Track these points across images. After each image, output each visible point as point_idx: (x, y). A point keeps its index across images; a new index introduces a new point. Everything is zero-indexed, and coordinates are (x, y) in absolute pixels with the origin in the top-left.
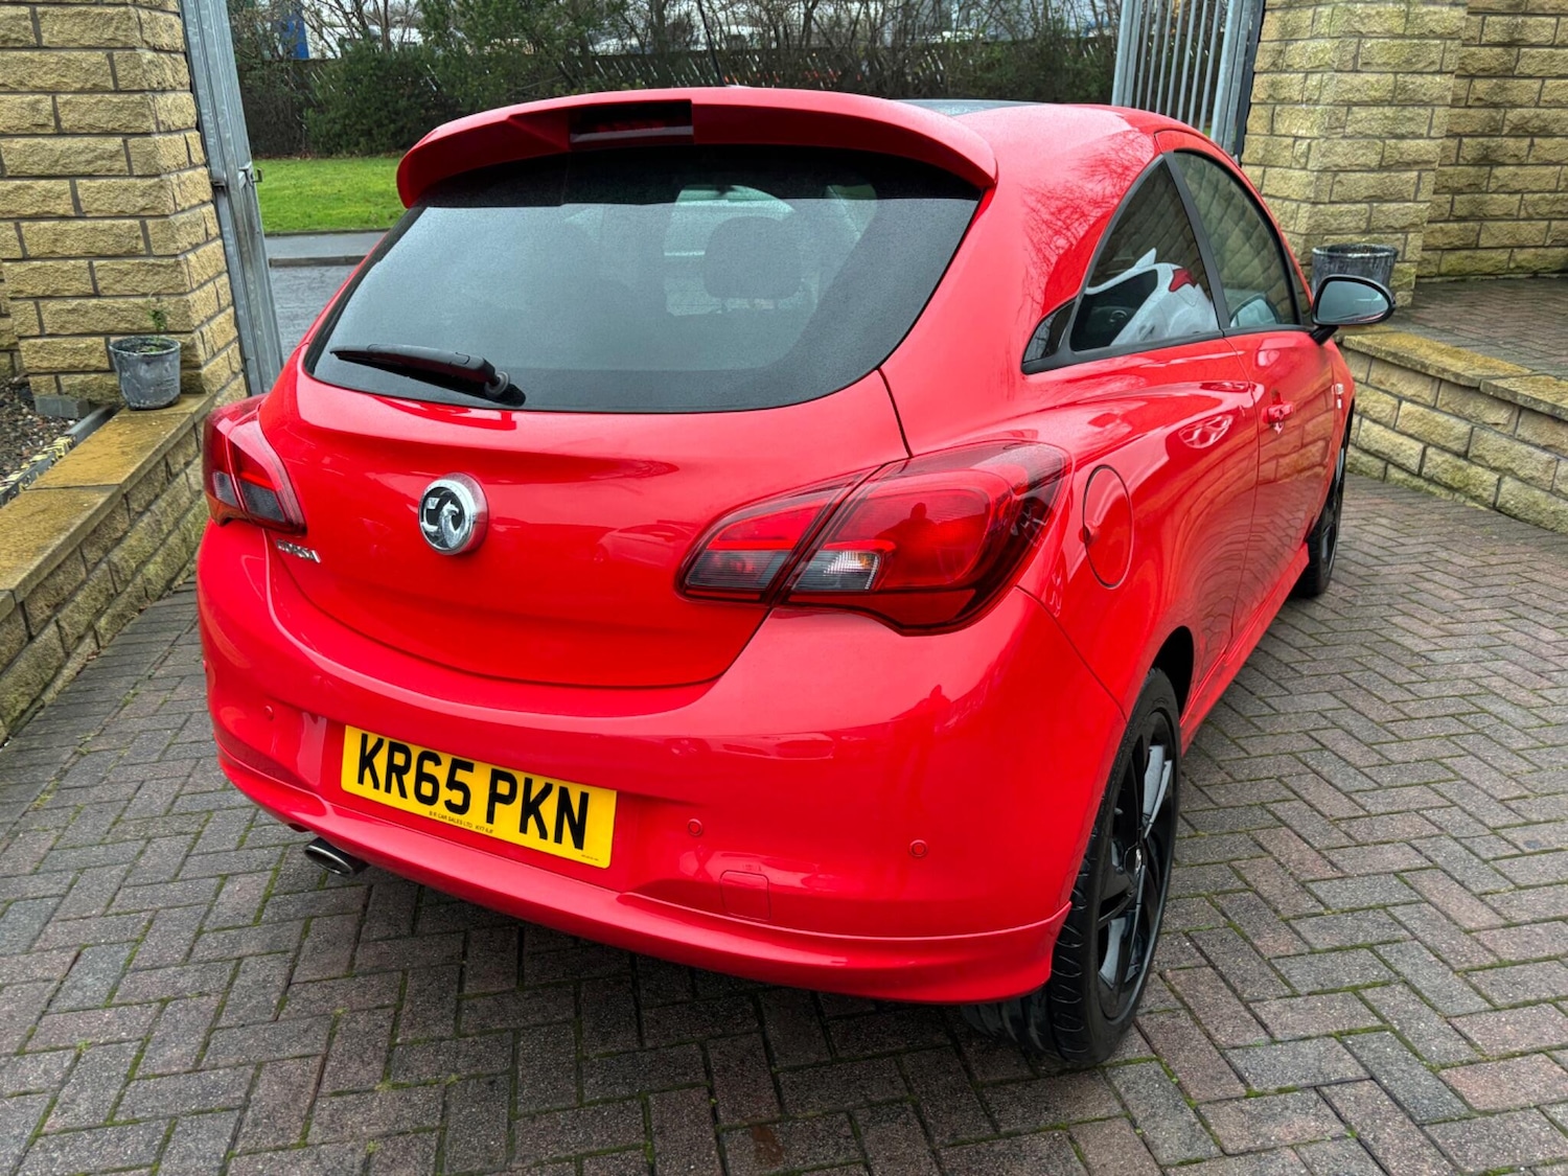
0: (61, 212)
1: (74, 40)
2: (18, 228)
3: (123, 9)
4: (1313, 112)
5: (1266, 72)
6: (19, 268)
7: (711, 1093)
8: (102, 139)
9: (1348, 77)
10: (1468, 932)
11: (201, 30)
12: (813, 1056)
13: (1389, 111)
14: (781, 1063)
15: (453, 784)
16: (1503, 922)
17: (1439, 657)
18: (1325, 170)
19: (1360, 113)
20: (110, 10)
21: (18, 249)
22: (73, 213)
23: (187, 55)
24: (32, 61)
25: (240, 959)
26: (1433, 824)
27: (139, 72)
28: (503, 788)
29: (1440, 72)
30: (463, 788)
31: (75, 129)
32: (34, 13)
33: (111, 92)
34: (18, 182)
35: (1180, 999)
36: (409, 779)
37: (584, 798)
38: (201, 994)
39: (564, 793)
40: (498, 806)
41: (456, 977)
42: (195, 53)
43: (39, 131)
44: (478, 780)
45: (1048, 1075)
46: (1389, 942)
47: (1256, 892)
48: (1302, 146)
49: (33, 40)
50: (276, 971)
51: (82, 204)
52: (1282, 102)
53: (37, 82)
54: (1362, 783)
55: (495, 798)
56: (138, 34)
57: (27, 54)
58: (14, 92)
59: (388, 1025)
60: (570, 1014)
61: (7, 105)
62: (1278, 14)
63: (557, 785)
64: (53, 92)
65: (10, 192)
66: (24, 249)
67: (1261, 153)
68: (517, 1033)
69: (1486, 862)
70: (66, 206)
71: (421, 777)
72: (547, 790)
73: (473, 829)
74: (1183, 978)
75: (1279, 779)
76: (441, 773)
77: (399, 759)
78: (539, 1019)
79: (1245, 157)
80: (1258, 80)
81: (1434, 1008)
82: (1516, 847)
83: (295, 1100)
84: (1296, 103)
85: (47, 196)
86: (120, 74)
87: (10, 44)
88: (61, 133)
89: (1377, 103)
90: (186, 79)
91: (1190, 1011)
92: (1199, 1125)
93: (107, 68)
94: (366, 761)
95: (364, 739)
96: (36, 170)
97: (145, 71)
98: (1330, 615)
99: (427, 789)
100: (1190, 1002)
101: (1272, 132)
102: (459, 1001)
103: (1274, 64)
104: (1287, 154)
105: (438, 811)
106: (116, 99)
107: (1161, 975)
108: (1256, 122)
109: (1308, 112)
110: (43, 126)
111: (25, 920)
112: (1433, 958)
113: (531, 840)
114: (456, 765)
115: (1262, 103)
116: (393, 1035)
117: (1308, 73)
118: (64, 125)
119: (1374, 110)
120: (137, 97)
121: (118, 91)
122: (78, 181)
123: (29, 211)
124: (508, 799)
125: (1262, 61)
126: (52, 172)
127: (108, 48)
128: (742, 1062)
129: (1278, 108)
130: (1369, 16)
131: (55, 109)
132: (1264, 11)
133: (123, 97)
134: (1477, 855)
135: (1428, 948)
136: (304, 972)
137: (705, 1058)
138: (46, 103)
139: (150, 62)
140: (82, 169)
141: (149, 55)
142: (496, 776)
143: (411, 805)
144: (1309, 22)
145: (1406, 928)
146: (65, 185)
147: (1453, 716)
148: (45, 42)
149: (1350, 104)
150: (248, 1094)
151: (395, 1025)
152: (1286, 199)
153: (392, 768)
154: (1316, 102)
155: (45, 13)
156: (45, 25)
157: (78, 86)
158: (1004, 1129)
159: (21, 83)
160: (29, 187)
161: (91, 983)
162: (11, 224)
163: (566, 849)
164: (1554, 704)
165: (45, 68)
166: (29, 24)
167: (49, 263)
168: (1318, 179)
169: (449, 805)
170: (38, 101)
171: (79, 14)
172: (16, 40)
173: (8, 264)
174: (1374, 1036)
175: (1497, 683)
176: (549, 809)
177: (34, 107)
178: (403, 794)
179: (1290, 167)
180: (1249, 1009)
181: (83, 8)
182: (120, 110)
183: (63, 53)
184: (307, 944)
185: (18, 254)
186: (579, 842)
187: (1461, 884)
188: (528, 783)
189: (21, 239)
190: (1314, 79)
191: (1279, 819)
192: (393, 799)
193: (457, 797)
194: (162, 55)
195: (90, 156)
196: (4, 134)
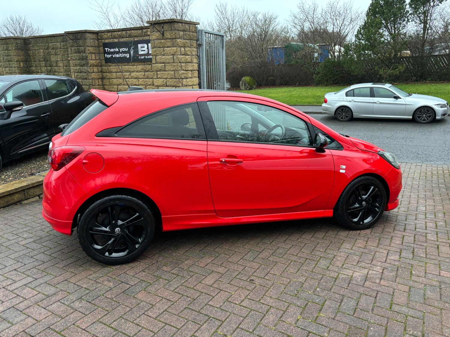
1: (170, 69)
8: (172, 87)
16: (210, 285)
20: (175, 64)
23: (199, 71)
26: (243, 269)
32: (165, 65)
46: (183, 277)
49: (164, 70)
53: (164, 77)
56: (180, 68)
57: (163, 72)
58: (161, 79)
61: (160, 81)
64: (166, 79)
86: (176, 75)
90: (197, 76)
93: (174, 74)
97: (180, 75)
106: (175, 80)
110: (164, 85)
112: (183, 281)
118: (167, 84)
121: (175, 79)
127: (174, 71)
134: (236, 276)
141: (183, 72)
148: (166, 70)
156: (166, 67)
157: (170, 78)
165: (165, 74)
166: (164, 67)
172: (162, 70)
177: (163, 81)
181: (172, 64)
183: (168, 72)
187: (220, 278)
194: (188, 71)
196: (159, 86)
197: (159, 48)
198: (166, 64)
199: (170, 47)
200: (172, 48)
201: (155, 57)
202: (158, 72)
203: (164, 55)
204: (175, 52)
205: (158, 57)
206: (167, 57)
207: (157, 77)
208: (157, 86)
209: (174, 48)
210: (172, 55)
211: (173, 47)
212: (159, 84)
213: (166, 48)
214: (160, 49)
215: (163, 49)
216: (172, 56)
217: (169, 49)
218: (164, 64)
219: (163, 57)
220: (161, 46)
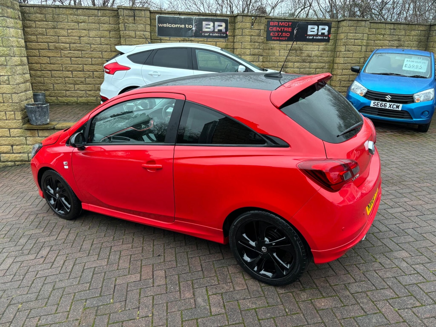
4: (5, 68)
9: (13, 58)
13: (21, 67)
19: (18, 68)
29: (25, 56)
89: (19, 65)
190: (2, 59)
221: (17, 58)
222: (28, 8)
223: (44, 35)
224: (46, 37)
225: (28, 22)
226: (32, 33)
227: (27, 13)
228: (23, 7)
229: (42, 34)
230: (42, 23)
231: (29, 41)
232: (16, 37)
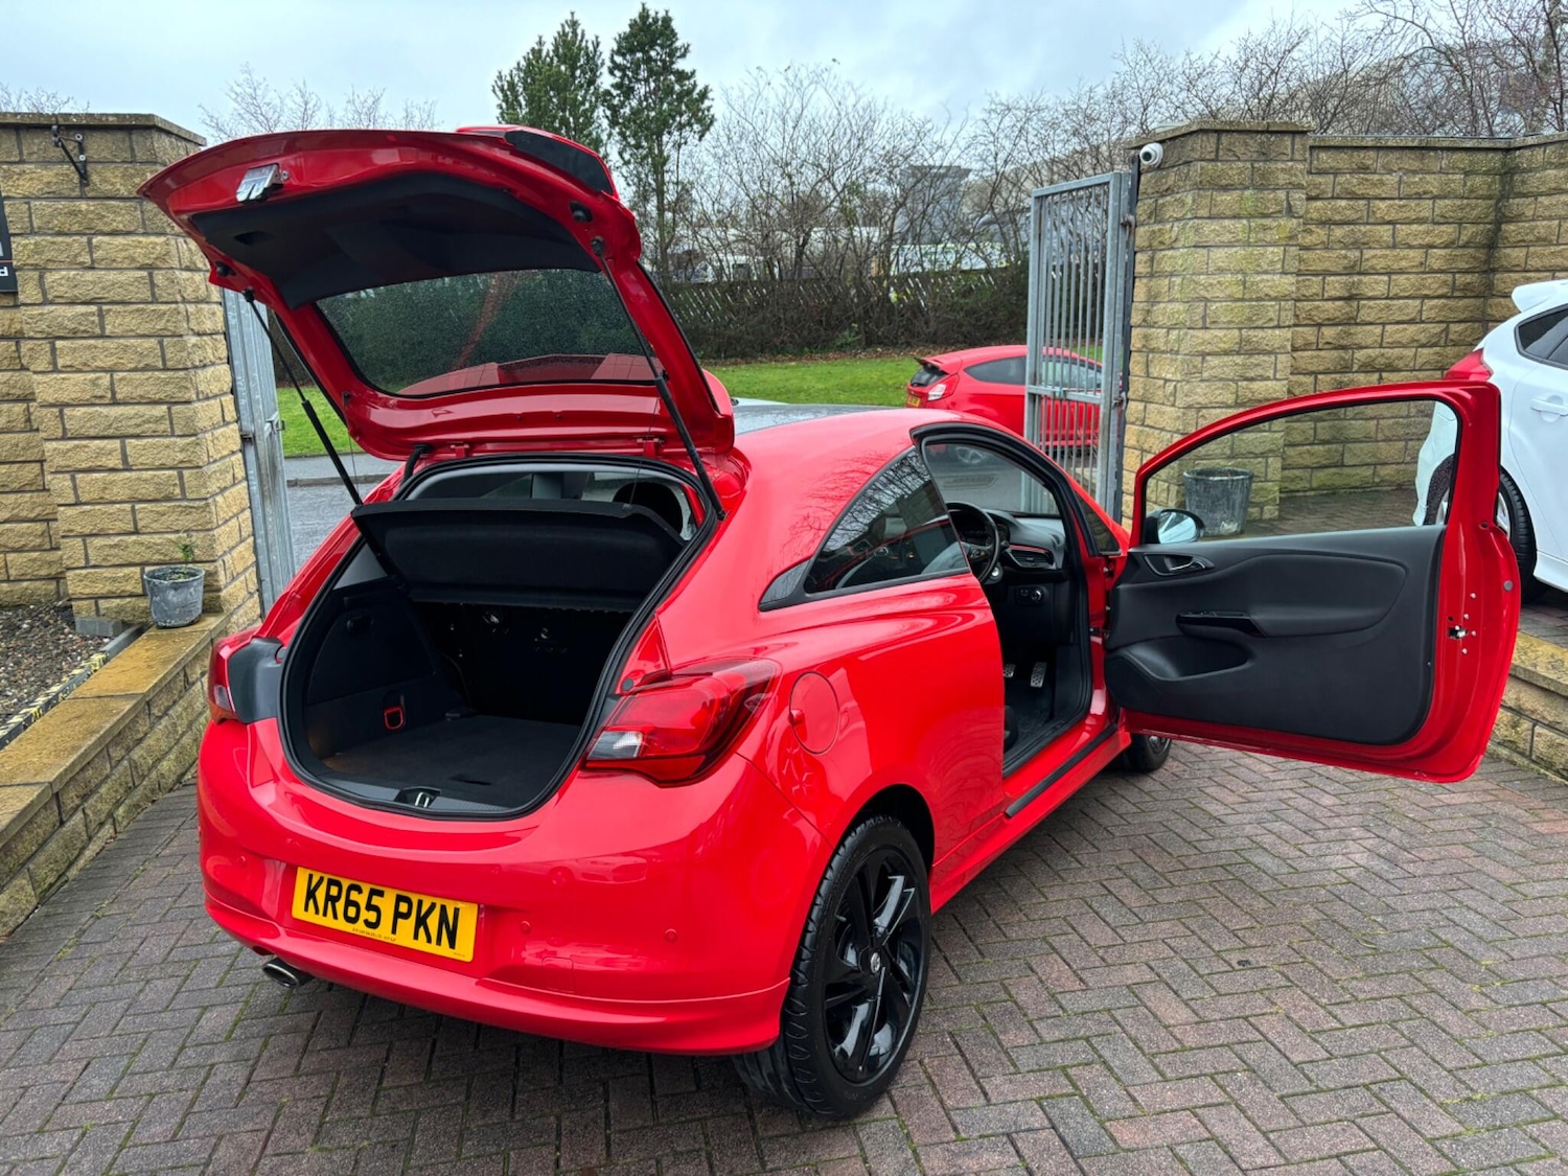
0: (111, 466)
1: (132, 330)
2: (73, 479)
3: (173, 306)
4: (1176, 360)
5: (1139, 326)
6: (71, 511)
7: (558, 1149)
8: (149, 407)
9: (1200, 333)
10: (1166, 1027)
11: (239, 315)
12: (640, 1123)
13: (1239, 359)
14: (615, 1127)
15: (370, 907)
16: (1197, 1019)
17: (1230, 820)
18: (1190, 407)
19: (1213, 361)
20: (163, 307)
21: (72, 496)
22: (121, 467)
23: (226, 335)
24: (96, 347)
25: (212, 1066)
26: (1172, 949)
27: (184, 354)
28: (403, 907)
29: (1278, 327)
30: (377, 909)
31: (128, 400)
32: (100, 310)
33: (160, 370)
34: (76, 442)
35: (929, 1078)
36: (340, 905)
37: (457, 911)
38: (180, 1090)
39: (443, 908)
40: (400, 921)
41: (378, 1075)
42: (234, 333)
43: (97, 401)
44: (386, 903)
45: (813, 1130)
46: (1103, 1035)
47: (1016, 1003)
48: (1170, 387)
49: (98, 331)
50: (239, 1074)
51: (130, 460)
52: (1152, 351)
53: (99, 363)
54: (1129, 920)
55: (398, 915)
56: (185, 325)
57: (92, 342)
58: (79, 371)
59: (320, 1109)
60: (462, 1098)
61: (72, 381)
62: (1145, 281)
63: (439, 902)
64: (111, 371)
65: (69, 450)
66: (77, 496)
67: (1142, 391)
68: (418, 1113)
69: (1201, 976)
70: (114, 461)
71: (349, 903)
72: (433, 906)
73: (382, 939)
74: (936, 1063)
75: (1065, 919)
76: (362, 899)
77: (334, 891)
78: (437, 1102)
79: (1130, 394)
80: (1135, 332)
81: (1118, 1079)
82: (1230, 965)
83: (245, 1159)
84: (1163, 352)
85: (100, 453)
86: (168, 356)
87: (79, 335)
88: (115, 403)
89: (1226, 353)
90: (224, 354)
91: (933, 1085)
92: (913, 1160)
93: (158, 351)
94: (311, 894)
95: (311, 876)
96: (92, 432)
97: (189, 353)
98: (1158, 787)
99: (352, 912)
100: (935, 1079)
101: (1148, 375)
102: (377, 1092)
103: (1144, 320)
104: (1160, 393)
105: (359, 928)
106: (163, 375)
107: (921, 1062)
108: (1136, 368)
109: (1172, 360)
110: (101, 397)
111: (47, 1040)
112: (1131, 1045)
113: (421, 945)
114: (373, 893)
115: (1139, 351)
116: (323, 1116)
117: (1169, 329)
118: (119, 396)
119: (1226, 358)
120: (182, 373)
121: (165, 369)
122: (127, 441)
123: (84, 466)
124: (406, 916)
125: (1135, 318)
126: (106, 433)
127: (160, 336)
128: (586, 1127)
129: (1151, 356)
130: (1211, 285)
131: (112, 384)
132: (1134, 278)
133: (170, 374)
134: (1196, 971)
135: (1130, 1038)
136: (261, 1073)
137: (559, 1125)
138: (105, 379)
139: (194, 345)
140: (131, 431)
141: (194, 340)
142: (400, 899)
143: (341, 925)
144: (1166, 288)
145: (1120, 1025)
146: (116, 443)
147: (1222, 866)
148: (107, 333)
149: (1204, 355)
150: (210, 1156)
151: (327, 1108)
152: (1162, 429)
153: (329, 898)
154: (1177, 353)
155: (110, 310)
156: (108, 319)
157: (132, 366)
158: (770, 1166)
159: (85, 364)
160: (86, 446)
161: (98, 1083)
162: (68, 476)
163: (444, 950)
164: (1308, 856)
165: (104, 353)
166: (96, 319)
167: (97, 507)
168: (1184, 414)
169: (367, 923)
170: (98, 378)
171: (137, 310)
172: (84, 331)
173: (62, 509)
174: (1065, 1100)
175: (1268, 840)
176: (433, 921)
177: (94, 383)
178: (335, 916)
179: (1163, 404)
180: (978, 1083)
181: (141, 306)
182: (167, 383)
183: (122, 341)
184: (266, 1054)
185: (72, 500)
186: (452, 944)
187: (1176, 993)
188: (420, 903)
189: (75, 488)
190: (1174, 334)
191: (1053, 948)
192: (328, 921)
193: (372, 916)
194: (205, 338)
195: (139, 421)
196: (68, 405)
197: (59, 234)
198: (105, 307)
199: (129, 233)
200: (141, 239)
201: (36, 275)
202: (59, 344)
203: (92, 268)
204: (163, 257)
205: (57, 276)
206: (112, 276)
207: (55, 363)
208: (52, 405)
209: (153, 239)
210: (140, 268)
211: (146, 234)
212: (65, 397)
213: (106, 239)
214: (69, 240)
215: (85, 239)
216: (145, 273)
217: (120, 240)
218: (94, 308)
219: (90, 276)
220: (75, 228)
221: (1217, 333)
222: (1527, 153)
223: (1550, 243)
224: (1553, 249)
225: (1517, 201)
226: (1519, 238)
227: (1525, 171)
228: (1518, 153)
229: (1544, 241)
230: (1554, 199)
231: (1502, 266)
232: (1241, 271)
